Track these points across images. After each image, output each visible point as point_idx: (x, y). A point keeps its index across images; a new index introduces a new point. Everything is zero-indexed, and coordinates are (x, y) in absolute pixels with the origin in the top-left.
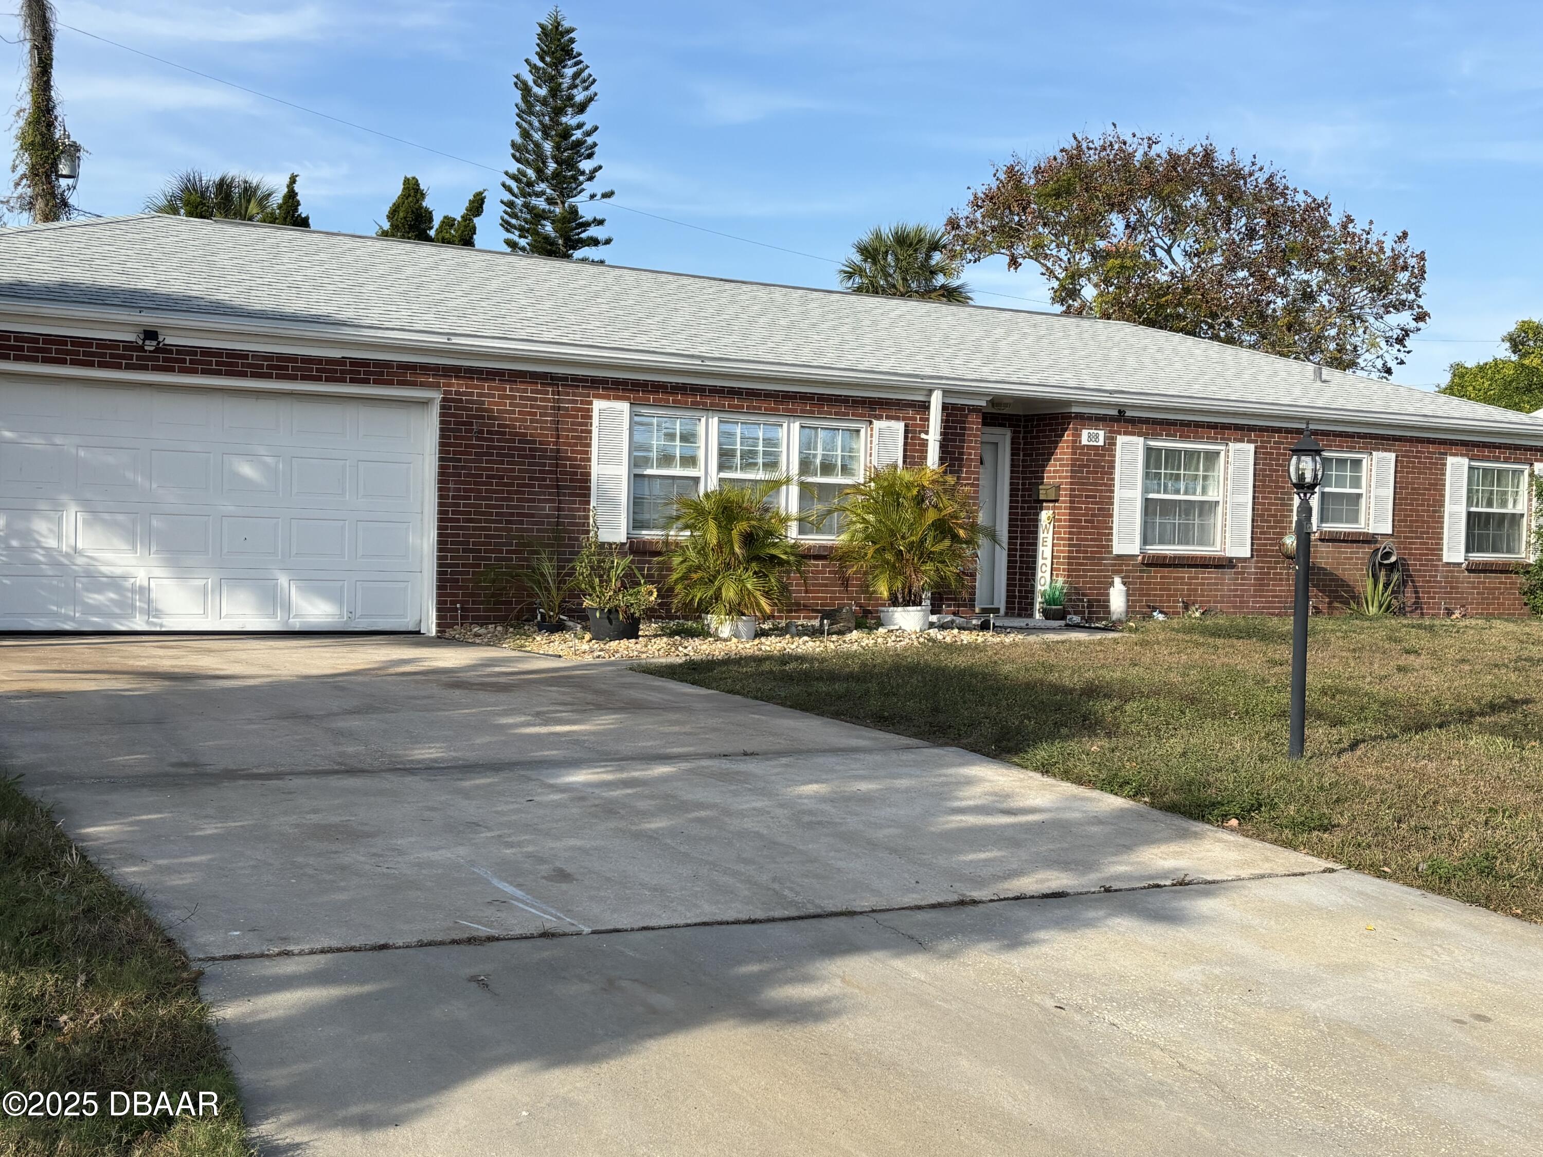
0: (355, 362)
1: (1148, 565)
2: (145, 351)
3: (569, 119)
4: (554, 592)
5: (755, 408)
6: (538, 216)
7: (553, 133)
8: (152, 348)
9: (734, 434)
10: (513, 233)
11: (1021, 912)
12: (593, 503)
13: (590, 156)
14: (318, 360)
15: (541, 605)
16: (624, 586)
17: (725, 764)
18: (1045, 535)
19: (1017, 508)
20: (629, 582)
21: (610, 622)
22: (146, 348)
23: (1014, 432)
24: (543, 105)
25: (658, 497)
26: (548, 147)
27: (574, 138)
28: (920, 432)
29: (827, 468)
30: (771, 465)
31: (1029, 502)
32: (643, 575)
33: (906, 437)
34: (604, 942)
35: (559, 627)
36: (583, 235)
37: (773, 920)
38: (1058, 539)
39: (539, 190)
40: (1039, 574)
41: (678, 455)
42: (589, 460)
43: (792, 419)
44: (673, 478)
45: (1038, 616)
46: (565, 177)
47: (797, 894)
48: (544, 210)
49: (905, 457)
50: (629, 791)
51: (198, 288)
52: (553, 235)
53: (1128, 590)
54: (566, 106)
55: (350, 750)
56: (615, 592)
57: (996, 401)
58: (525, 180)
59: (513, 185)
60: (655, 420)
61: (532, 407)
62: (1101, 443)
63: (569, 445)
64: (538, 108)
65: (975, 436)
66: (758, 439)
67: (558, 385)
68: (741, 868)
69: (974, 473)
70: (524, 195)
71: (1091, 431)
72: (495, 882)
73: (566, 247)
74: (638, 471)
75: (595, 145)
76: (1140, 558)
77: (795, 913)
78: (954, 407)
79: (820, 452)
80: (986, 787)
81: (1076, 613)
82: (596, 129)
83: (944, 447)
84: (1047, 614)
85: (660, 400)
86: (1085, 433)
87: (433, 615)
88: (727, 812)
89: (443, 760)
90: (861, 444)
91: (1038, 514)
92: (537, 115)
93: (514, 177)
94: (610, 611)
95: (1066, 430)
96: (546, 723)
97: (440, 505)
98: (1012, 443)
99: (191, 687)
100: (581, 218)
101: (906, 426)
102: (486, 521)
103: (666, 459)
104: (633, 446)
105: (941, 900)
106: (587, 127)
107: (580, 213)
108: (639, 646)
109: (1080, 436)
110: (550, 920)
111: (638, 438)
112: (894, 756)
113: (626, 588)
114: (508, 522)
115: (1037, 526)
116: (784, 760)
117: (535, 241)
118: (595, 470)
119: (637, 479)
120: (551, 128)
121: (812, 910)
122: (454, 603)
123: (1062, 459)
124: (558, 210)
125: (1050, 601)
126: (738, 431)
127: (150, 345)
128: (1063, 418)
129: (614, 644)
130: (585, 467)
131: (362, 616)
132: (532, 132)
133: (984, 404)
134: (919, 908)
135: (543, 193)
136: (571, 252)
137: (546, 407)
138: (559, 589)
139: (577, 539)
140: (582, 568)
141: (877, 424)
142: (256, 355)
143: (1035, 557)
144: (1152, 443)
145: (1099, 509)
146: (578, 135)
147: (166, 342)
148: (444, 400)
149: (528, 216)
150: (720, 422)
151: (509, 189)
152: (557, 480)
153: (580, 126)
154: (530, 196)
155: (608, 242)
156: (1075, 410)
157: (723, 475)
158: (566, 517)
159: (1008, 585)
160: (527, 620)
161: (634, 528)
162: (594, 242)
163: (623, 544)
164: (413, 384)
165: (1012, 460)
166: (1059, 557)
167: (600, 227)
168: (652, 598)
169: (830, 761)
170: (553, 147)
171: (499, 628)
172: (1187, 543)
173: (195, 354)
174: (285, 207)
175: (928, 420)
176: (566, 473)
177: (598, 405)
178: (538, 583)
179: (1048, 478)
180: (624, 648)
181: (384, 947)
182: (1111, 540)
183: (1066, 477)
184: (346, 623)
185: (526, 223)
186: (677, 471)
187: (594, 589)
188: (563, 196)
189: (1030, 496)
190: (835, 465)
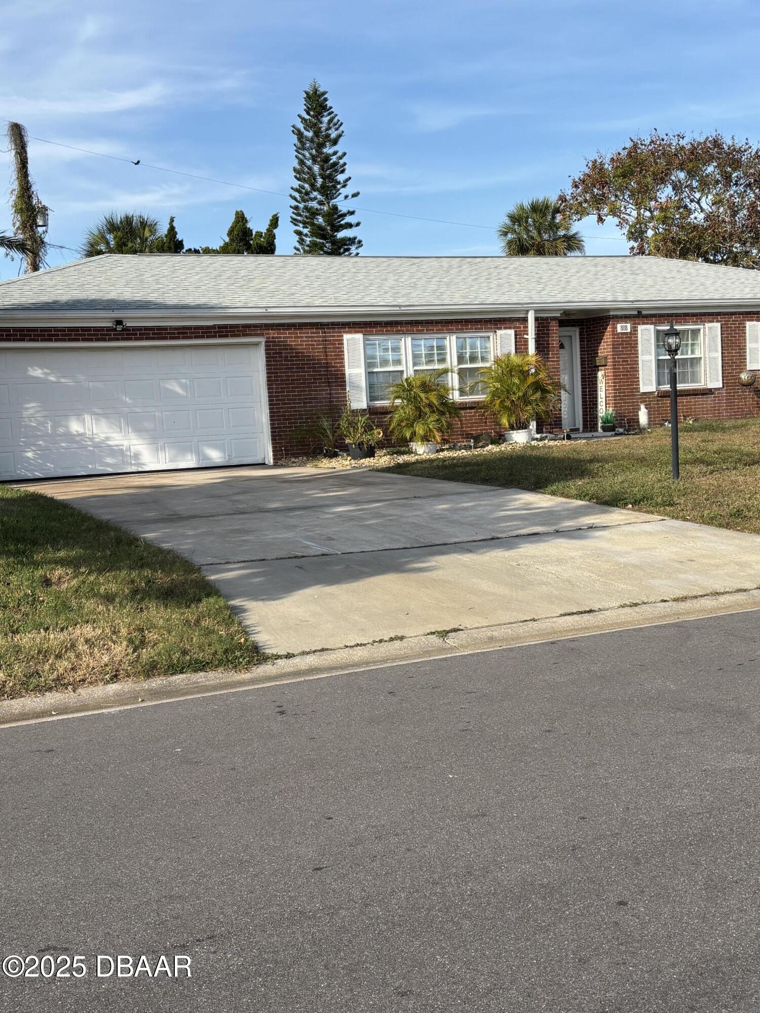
0: (220, 327)
1: (661, 397)
2: (117, 331)
3: (328, 150)
4: (331, 437)
5: (430, 330)
6: (314, 213)
7: (319, 159)
8: (120, 329)
9: (420, 345)
10: (299, 226)
11: (517, 540)
12: (348, 389)
13: (343, 172)
14: (202, 327)
15: (325, 446)
16: (365, 431)
17: (405, 501)
18: (601, 385)
19: (585, 371)
20: (368, 428)
21: (361, 449)
22: (118, 329)
23: (581, 329)
24: (311, 142)
25: (382, 383)
26: (316, 168)
27: (331, 161)
28: (524, 334)
29: (473, 359)
30: (442, 360)
31: (592, 367)
32: (375, 425)
33: (516, 338)
34: (346, 556)
35: (335, 455)
36: (342, 222)
37: (414, 548)
38: (608, 386)
39: (313, 196)
40: (600, 407)
41: (391, 360)
42: (344, 366)
43: (451, 334)
44: (389, 372)
45: (600, 430)
46: (328, 187)
47: (425, 540)
48: (317, 209)
49: (516, 349)
50: (361, 512)
51: (139, 296)
52: (324, 224)
53: (649, 412)
54: (325, 142)
55: (240, 506)
56: (361, 434)
57: (566, 312)
58: (304, 191)
59: (297, 195)
60: (377, 342)
61: (312, 341)
62: (629, 330)
63: (332, 359)
64: (308, 145)
65: (556, 333)
66: (434, 347)
67: (324, 328)
68: (404, 533)
69: (556, 354)
70: (304, 201)
71: (623, 325)
72: (304, 542)
73: (332, 231)
74: (370, 370)
75: (345, 164)
76: (656, 393)
77: (423, 545)
78: (542, 319)
79: (468, 350)
80: (523, 501)
81: (620, 427)
82: (345, 154)
83: (538, 341)
84: (605, 429)
85: (379, 331)
86: (619, 326)
87: (271, 454)
88: (402, 517)
89: (281, 507)
90: (491, 344)
91: (596, 374)
92: (308, 150)
93: (297, 190)
94: (359, 444)
95: (608, 325)
96: (326, 492)
97: (269, 397)
98: (580, 335)
99: (164, 490)
100: (340, 211)
101: (515, 332)
102: (293, 403)
103: (385, 362)
104: (366, 357)
105: (484, 538)
106: (339, 154)
107: (339, 208)
108: (375, 461)
109: (616, 328)
110: (325, 550)
111: (369, 352)
112: (485, 494)
113: (366, 432)
114: (304, 403)
115: (596, 381)
116: (432, 499)
117: (313, 229)
118: (348, 371)
119: (370, 374)
120: (317, 156)
121: (430, 544)
122: (280, 447)
123: (607, 342)
124: (326, 208)
125: (606, 421)
126: (423, 343)
127: (119, 328)
128: (606, 319)
129: (362, 461)
130: (342, 370)
131: (235, 457)
132: (305, 161)
133: (559, 315)
134: (474, 541)
135: (315, 198)
136: (336, 233)
137: (319, 341)
138: (333, 436)
139: (341, 409)
140: (343, 423)
141: (499, 332)
142: (171, 328)
143: (596, 398)
144: (659, 328)
145: (630, 368)
146: (334, 159)
147: (127, 325)
148: (266, 342)
149: (308, 214)
150: (412, 339)
151: (295, 199)
152: (328, 378)
153: (335, 153)
154: (308, 201)
155: (358, 224)
156: (612, 313)
157: (416, 368)
158: (334, 398)
159: (583, 415)
160: (319, 453)
161: (371, 400)
162: (349, 226)
163: (365, 410)
164: (250, 335)
165: (581, 345)
166: (609, 397)
167: (352, 216)
168: (380, 436)
169: (454, 497)
170: (319, 168)
171: (305, 458)
172: (685, 383)
173: (141, 330)
174: (169, 236)
175: (527, 327)
176: (332, 375)
177: (346, 337)
178: (323, 434)
179: (601, 353)
180: (366, 462)
181: (263, 560)
182: (639, 385)
183: (610, 352)
184: (227, 461)
185: (307, 219)
186: (391, 368)
187: (350, 433)
188: (328, 199)
189: (592, 364)
190: (478, 357)
